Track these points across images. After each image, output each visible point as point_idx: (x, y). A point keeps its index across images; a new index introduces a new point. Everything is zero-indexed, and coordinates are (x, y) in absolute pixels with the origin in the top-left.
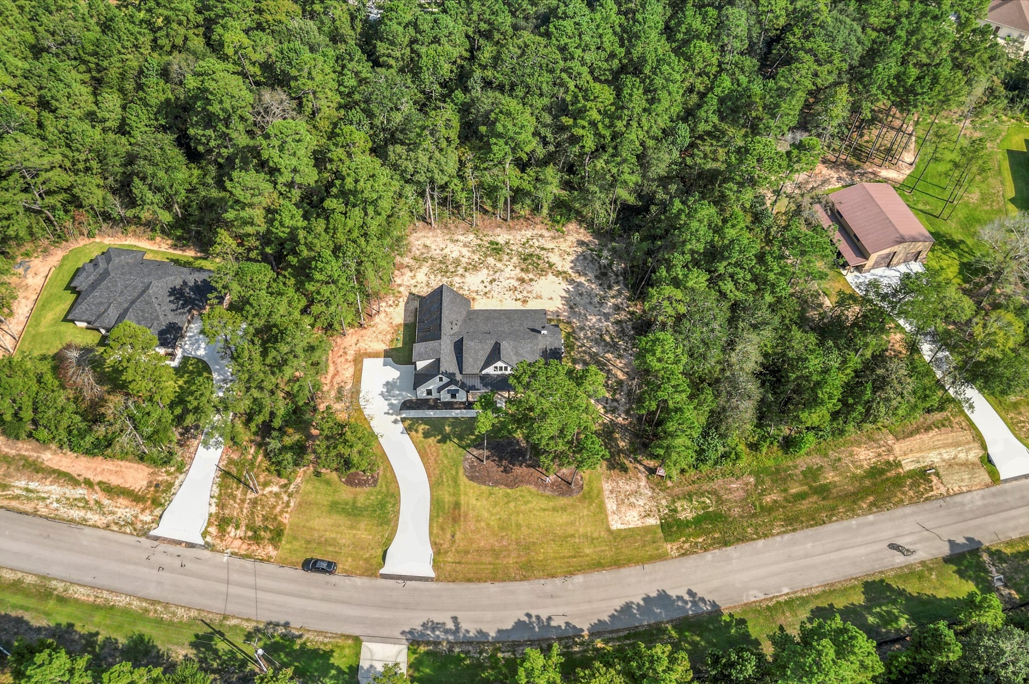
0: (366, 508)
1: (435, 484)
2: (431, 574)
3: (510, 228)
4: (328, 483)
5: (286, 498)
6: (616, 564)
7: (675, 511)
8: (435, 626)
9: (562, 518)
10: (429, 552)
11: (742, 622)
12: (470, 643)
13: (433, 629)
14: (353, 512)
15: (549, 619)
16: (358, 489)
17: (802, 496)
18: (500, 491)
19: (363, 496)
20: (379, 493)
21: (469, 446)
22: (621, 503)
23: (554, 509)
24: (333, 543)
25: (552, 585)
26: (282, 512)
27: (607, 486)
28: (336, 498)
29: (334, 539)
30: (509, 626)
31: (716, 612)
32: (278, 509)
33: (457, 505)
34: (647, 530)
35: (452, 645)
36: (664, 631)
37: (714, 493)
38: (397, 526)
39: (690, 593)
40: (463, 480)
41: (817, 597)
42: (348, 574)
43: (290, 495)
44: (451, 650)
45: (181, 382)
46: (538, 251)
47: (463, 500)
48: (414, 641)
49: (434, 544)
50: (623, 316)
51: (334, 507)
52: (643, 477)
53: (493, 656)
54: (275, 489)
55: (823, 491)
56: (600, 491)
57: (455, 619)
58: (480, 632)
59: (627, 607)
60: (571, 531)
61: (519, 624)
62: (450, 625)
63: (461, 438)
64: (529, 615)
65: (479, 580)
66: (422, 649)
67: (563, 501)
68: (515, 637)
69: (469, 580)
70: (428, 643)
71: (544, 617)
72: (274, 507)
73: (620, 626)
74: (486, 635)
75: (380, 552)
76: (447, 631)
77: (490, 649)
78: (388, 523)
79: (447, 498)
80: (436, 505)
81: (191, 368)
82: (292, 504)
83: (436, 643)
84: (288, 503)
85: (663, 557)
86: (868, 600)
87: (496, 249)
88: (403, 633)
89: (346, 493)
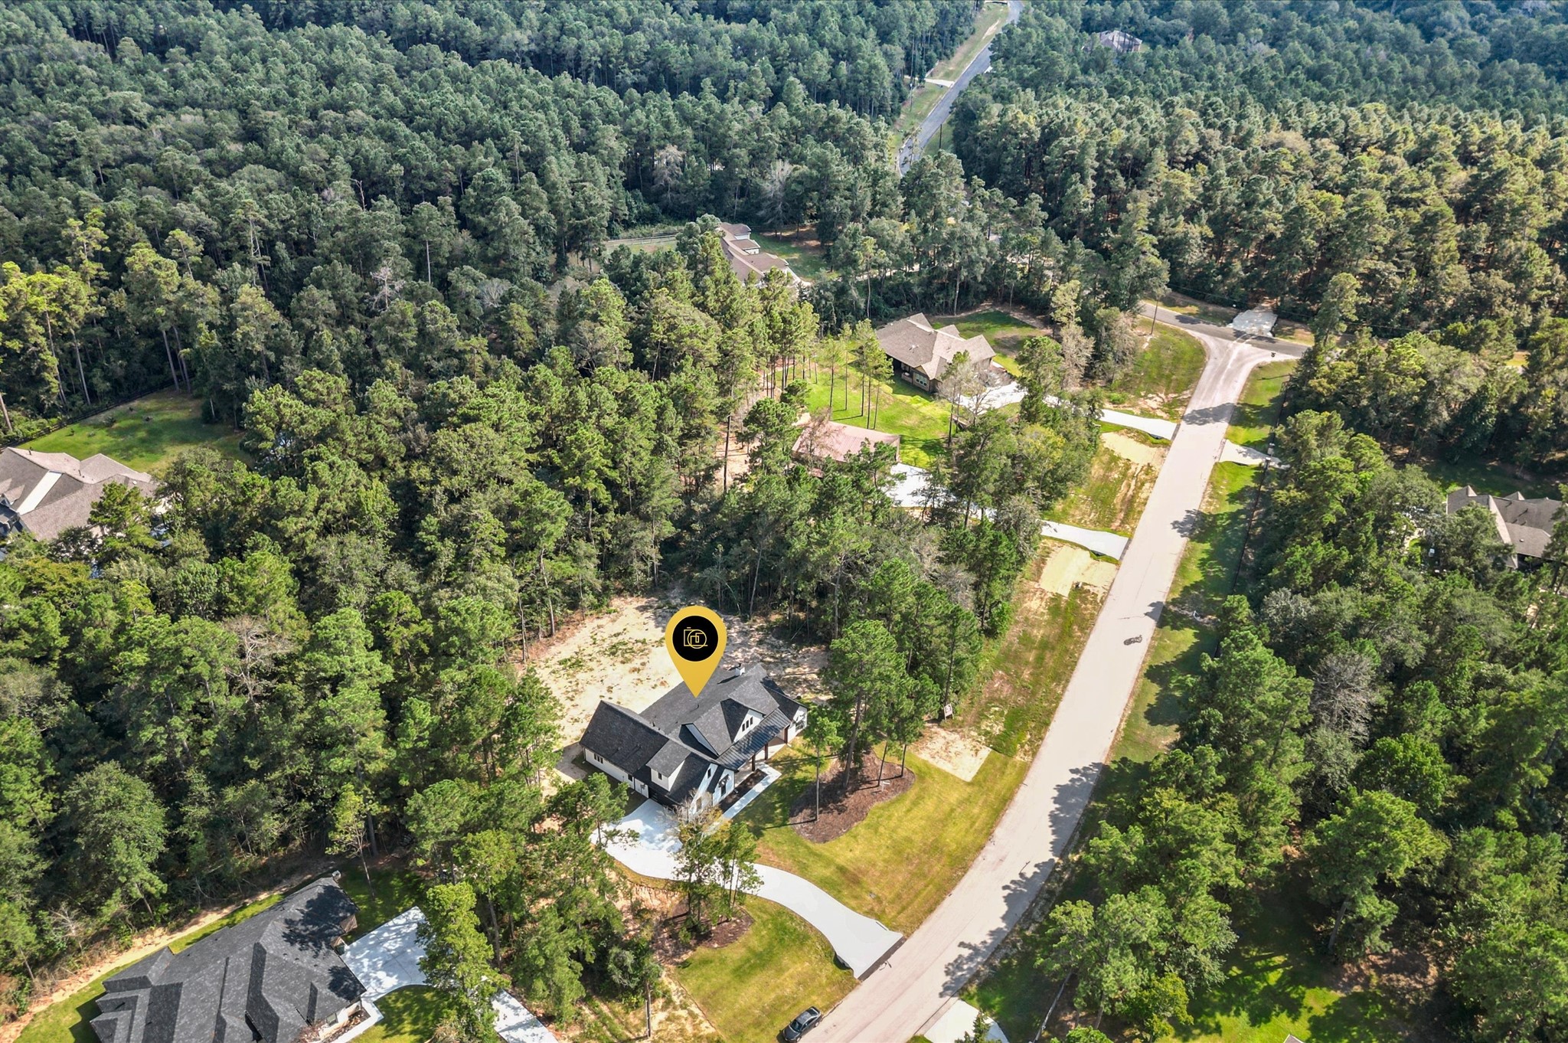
0: (770, 945)
1: (803, 871)
2: (898, 936)
3: (562, 639)
4: (705, 962)
5: (683, 1013)
6: (1005, 801)
7: (987, 733)
8: (957, 964)
9: (929, 805)
10: (872, 922)
11: (1124, 760)
12: (998, 948)
13: (959, 968)
14: (760, 961)
15: (1022, 875)
16: (741, 939)
17: (1040, 659)
18: (860, 828)
19: (754, 939)
20: (764, 924)
21: (786, 820)
22: (949, 759)
23: (915, 803)
24: (782, 1001)
25: (990, 852)
26: (695, 1026)
27: (924, 755)
28: (731, 966)
29: (778, 998)
30: (1004, 908)
31: (1104, 769)
32: (689, 1029)
33: (842, 870)
34: (989, 761)
35: (987, 963)
36: (1094, 810)
37: (992, 700)
38: (817, 932)
39: (1073, 771)
40: (819, 847)
41: (1136, 707)
42: (832, 1006)
43: (684, 1006)
44: (993, 967)
45: (408, 1028)
46: (615, 640)
47: (840, 861)
48: (957, 989)
49: (870, 913)
50: (757, 636)
51: (742, 972)
52: (935, 729)
53: (1025, 938)
54: (662, 1016)
55: (1045, 646)
56: (925, 763)
57: (962, 944)
58: (992, 933)
59: (1054, 818)
60: (947, 808)
61: (1008, 899)
62: (966, 952)
63: (770, 820)
64: (1005, 887)
65: (937, 903)
66: (973, 989)
67: (912, 793)
68: (1020, 911)
69: (931, 911)
70: (970, 981)
71: (1017, 878)
72: (682, 1032)
73: (1068, 833)
74: (999, 931)
75: (831, 967)
76: (970, 958)
77: (1015, 937)
78: (806, 937)
79: (828, 872)
80: (824, 884)
81: (399, 1005)
82: (697, 1011)
83: (977, 975)
84: (691, 1013)
85: (1024, 769)
86: (1160, 683)
87: (575, 663)
88: (941, 995)
89: (735, 953)
